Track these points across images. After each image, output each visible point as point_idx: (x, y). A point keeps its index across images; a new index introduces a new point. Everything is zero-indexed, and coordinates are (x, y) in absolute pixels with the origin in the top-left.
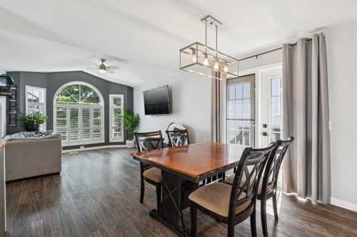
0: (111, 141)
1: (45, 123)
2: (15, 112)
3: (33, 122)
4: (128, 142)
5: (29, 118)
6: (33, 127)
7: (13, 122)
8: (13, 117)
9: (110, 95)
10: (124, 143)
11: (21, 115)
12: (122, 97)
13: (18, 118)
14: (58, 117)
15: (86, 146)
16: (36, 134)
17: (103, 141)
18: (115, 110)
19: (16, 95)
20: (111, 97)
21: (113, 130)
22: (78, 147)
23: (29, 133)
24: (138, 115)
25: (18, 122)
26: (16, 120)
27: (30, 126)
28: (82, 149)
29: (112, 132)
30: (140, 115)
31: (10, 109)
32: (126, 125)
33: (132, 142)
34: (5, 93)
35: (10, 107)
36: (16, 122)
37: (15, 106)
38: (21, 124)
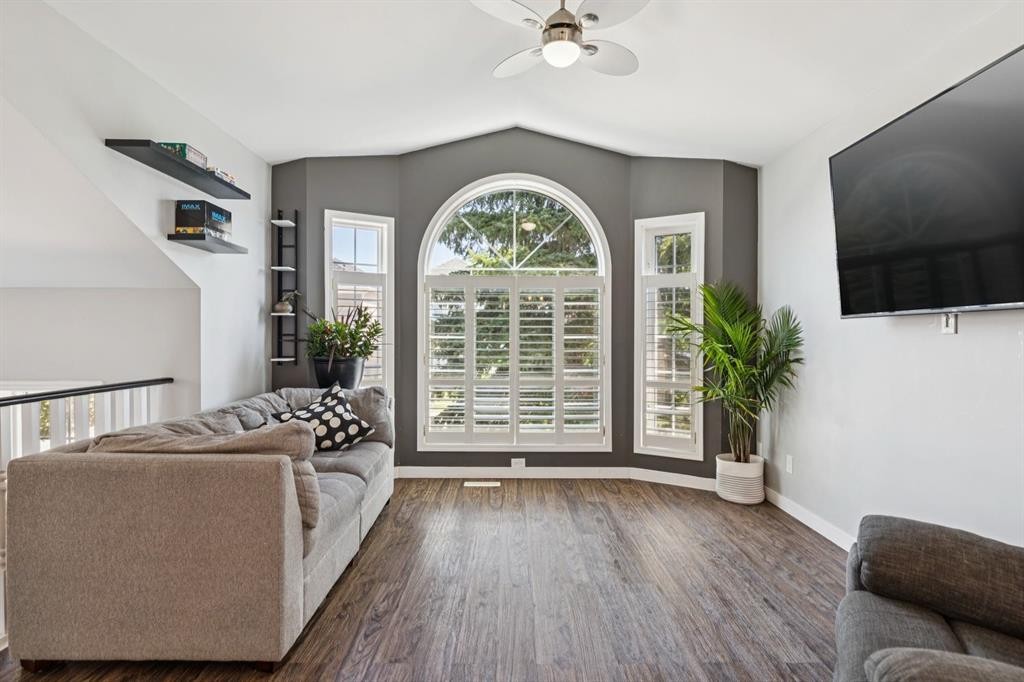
4: (723, 465)
7: (288, 347)
8: (287, 329)
9: (640, 225)
10: (706, 469)
12: (693, 225)
13: (303, 334)
15: (534, 459)
17: (606, 445)
18: (666, 294)
19: (296, 247)
20: (645, 230)
21: (651, 395)
22: (503, 459)
24: (786, 316)
26: (296, 340)
28: (518, 469)
30: (801, 317)
31: (280, 299)
32: (713, 376)
33: (752, 470)
34: (190, 230)
35: (281, 292)
36: (296, 350)
37: (294, 286)
38: (307, 355)
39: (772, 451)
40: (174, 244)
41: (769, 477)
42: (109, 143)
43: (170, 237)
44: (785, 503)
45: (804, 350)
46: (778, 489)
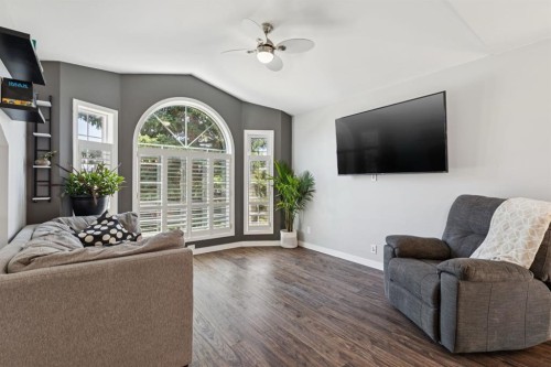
0: (247, 232)
1: (116, 194)
2: (47, 164)
3: (90, 190)
4: (283, 234)
5: (81, 180)
6: (92, 204)
7: (42, 190)
8: (42, 177)
9: (246, 132)
10: (276, 237)
11: (62, 173)
12: (269, 135)
13: (55, 180)
14: (142, 179)
15: (199, 244)
16: (100, 221)
17: (232, 233)
20: (248, 133)
21: (250, 209)
23: (81, 220)
24: (307, 174)
25: (56, 190)
26: (50, 185)
27: (83, 200)
29: (249, 212)
30: (313, 174)
31: (36, 158)
33: (293, 235)
34: (17, 102)
35: (36, 151)
36: (50, 191)
37: (47, 148)
38: (63, 195)
39: (300, 226)
41: (300, 237)
44: (307, 245)
45: (316, 187)
46: (303, 240)
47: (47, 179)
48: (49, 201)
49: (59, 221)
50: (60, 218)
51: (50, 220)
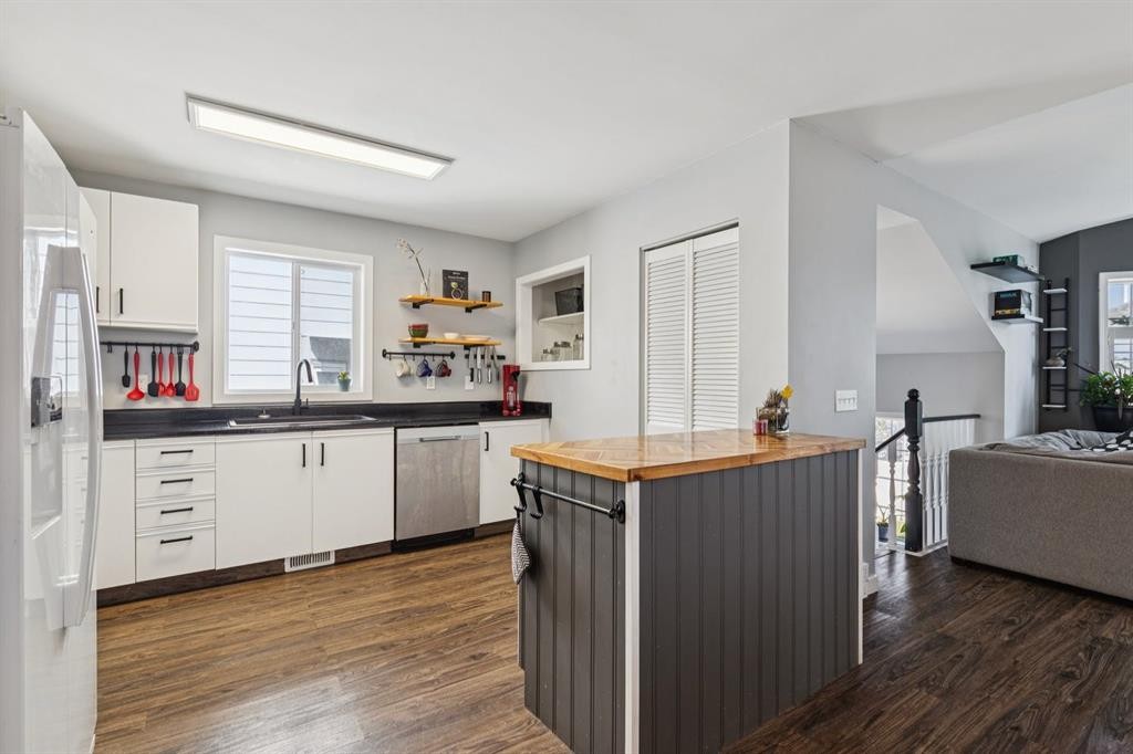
2: (1061, 364)
5: (1107, 383)
6: (1116, 417)
7: (1057, 396)
8: (1057, 380)
11: (1082, 375)
13: (1074, 383)
16: (1119, 441)
19: (1066, 309)
23: (1096, 435)
25: (1074, 397)
26: (1067, 390)
27: (1107, 410)
31: (1049, 358)
34: (1008, 312)
35: (1049, 348)
36: (1066, 398)
37: (1062, 344)
38: (1081, 404)
40: (996, 322)
42: (973, 267)
43: (993, 318)
47: (1062, 382)
48: (1065, 409)
49: (1066, 434)
50: (1068, 431)
51: (1056, 431)
